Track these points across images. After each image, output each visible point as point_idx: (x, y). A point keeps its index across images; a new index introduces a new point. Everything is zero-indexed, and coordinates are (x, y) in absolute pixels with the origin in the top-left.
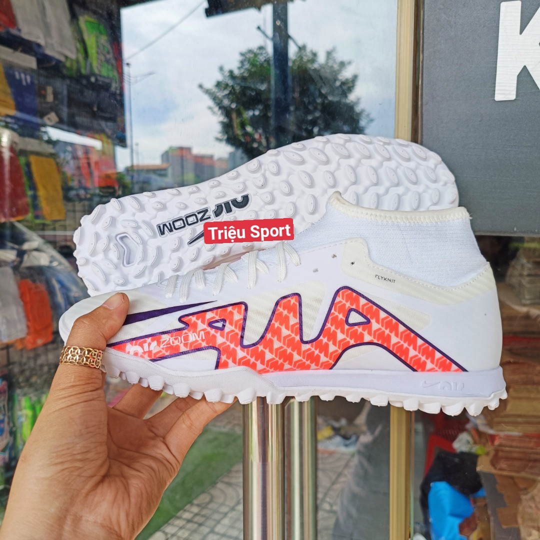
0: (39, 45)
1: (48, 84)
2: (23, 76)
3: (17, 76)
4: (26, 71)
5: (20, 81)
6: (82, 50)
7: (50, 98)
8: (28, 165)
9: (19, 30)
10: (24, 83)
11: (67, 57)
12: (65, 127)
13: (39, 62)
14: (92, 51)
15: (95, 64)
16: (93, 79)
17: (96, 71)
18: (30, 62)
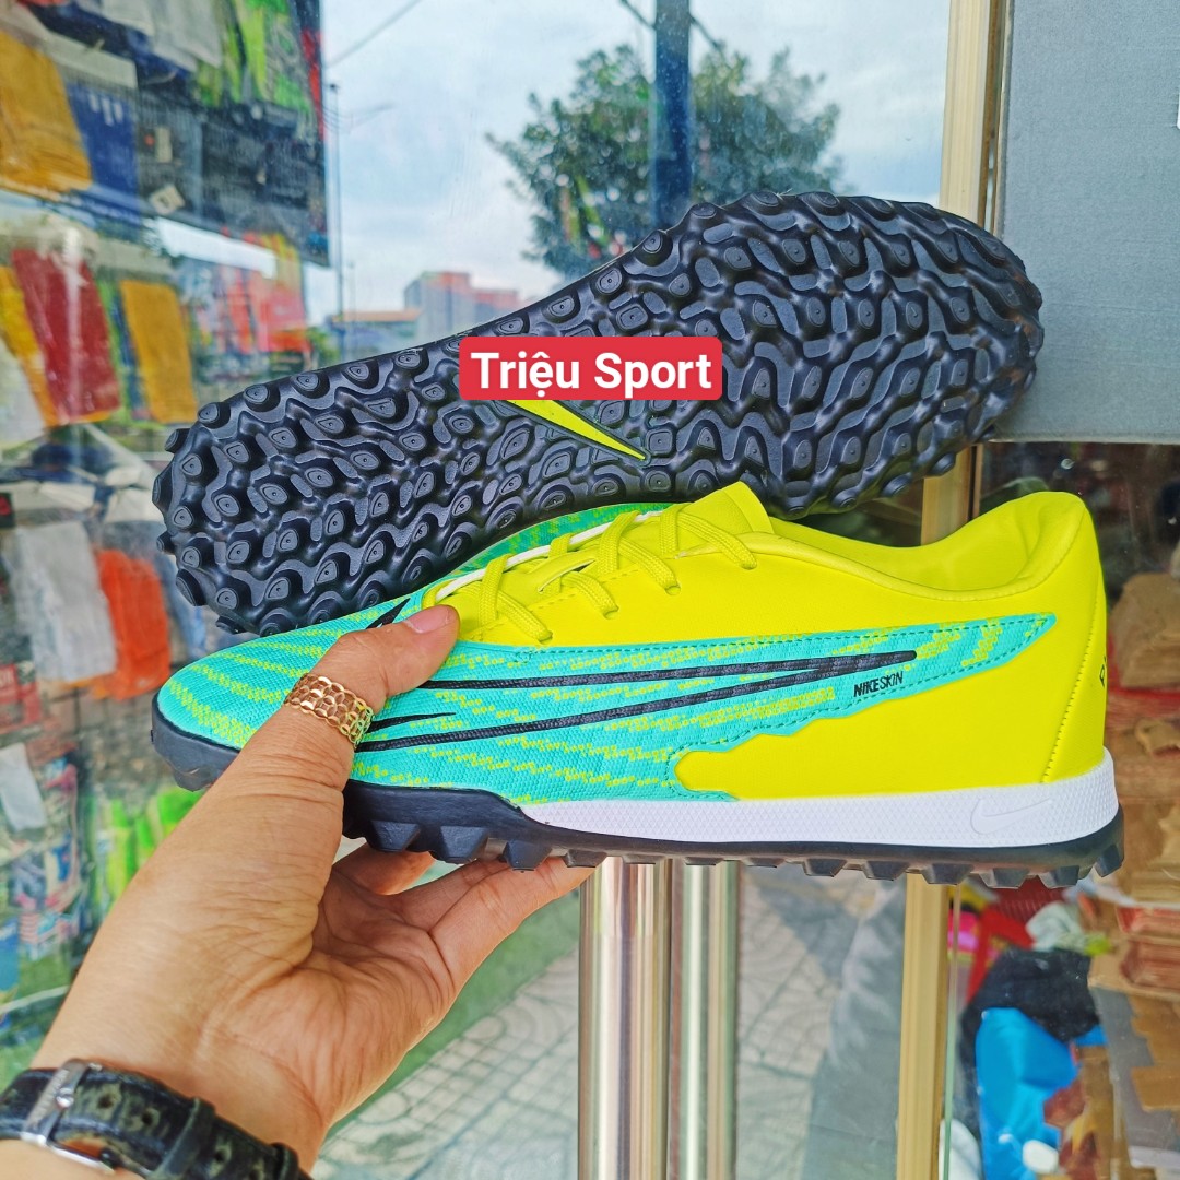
0: (141, 36)
1: (162, 121)
2: (106, 104)
3: (95, 106)
4: (112, 92)
5: (101, 115)
6: (234, 48)
7: (164, 153)
8: (118, 300)
9: (98, 1)
10: (109, 120)
11: (200, 62)
12: (198, 220)
13: (141, 74)
14: (256, 49)
15: (261, 80)
16: (256, 113)
17: (265, 95)
18: (122, 72)
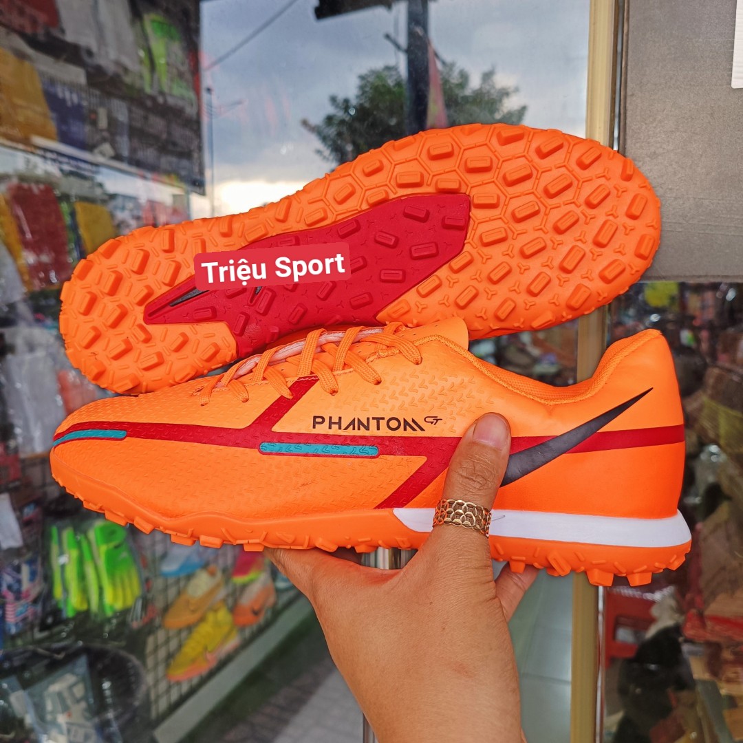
0: (90, 53)
1: (102, 104)
2: (67, 95)
3: (60, 95)
4: (72, 87)
5: (64, 101)
6: (147, 62)
7: (103, 123)
8: (73, 214)
9: (63, 31)
10: (69, 104)
11: (126, 70)
13: (89, 76)
14: (161, 61)
15: (165, 80)
16: (161, 100)
17: (166, 89)
18: (77, 75)
